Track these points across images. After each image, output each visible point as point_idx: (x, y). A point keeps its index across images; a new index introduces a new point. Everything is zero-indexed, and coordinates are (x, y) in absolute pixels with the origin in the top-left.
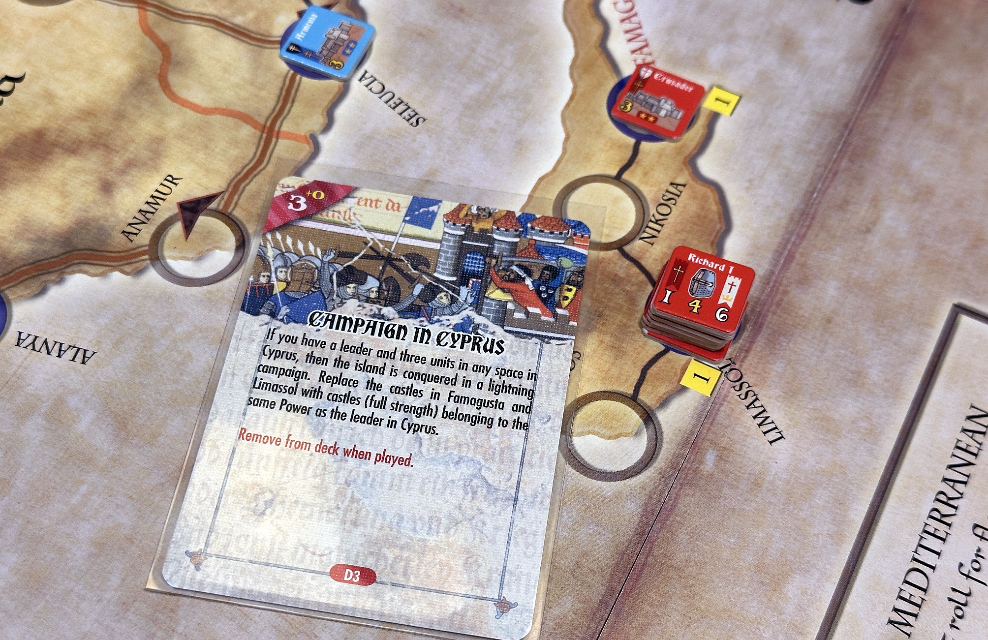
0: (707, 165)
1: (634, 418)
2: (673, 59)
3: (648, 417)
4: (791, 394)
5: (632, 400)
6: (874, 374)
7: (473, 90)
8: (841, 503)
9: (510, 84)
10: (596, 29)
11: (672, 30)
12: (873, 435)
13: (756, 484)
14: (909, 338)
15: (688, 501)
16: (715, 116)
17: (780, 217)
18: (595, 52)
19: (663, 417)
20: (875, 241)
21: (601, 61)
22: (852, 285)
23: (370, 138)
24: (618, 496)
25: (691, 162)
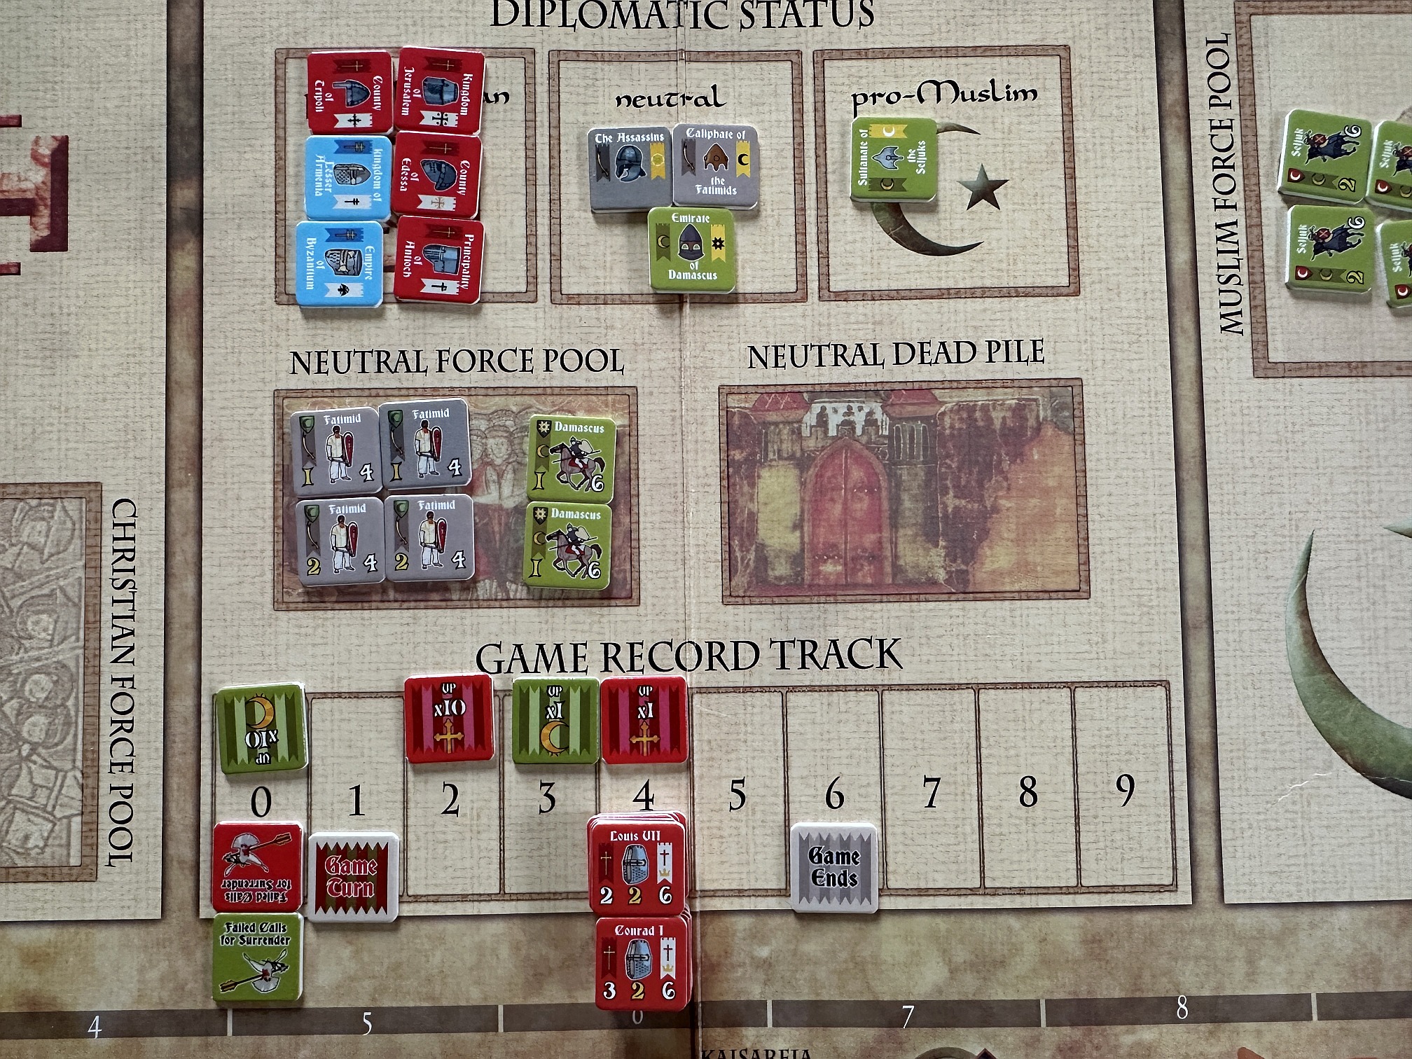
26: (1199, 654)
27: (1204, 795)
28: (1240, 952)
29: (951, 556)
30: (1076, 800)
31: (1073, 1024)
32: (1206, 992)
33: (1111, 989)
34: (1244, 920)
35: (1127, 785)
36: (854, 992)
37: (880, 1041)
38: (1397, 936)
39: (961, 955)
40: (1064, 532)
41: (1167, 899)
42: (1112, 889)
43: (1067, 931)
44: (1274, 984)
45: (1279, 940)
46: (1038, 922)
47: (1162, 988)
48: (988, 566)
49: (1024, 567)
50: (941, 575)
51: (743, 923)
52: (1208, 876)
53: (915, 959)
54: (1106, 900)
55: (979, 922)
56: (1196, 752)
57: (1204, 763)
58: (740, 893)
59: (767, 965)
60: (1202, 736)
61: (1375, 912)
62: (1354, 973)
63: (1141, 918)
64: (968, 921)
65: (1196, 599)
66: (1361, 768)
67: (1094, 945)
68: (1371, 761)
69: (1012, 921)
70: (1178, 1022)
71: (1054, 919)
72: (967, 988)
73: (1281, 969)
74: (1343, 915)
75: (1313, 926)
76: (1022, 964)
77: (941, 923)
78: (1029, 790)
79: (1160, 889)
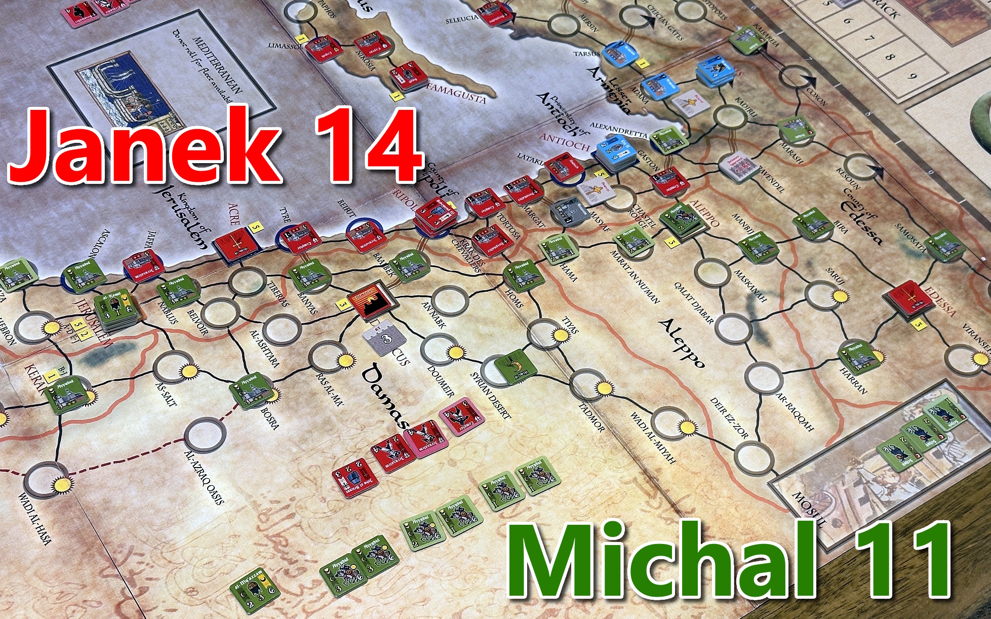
0: (375, 80)
1: (301, 19)
2: (424, 93)
3: (299, 22)
4: (280, 56)
5: (308, 21)
6: (270, 76)
7: (451, 40)
8: (239, 47)
9: (445, 48)
10: (453, 81)
11: (437, 100)
12: (253, 66)
13: (260, 34)
14: (275, 91)
15: (268, 18)
16: (393, 92)
17: (341, 86)
18: (444, 76)
19: (297, 25)
20: (314, 103)
21: (438, 76)
22: (304, 89)
23: (450, 8)
24: (281, 4)
25: (379, 76)
26: (963, 76)
27: (928, 94)
28: (896, 120)
29: (933, 16)
30: (899, 68)
31: (841, 92)
32: (879, 117)
33: (859, 97)
34: (905, 117)
35: (914, 76)
36: (804, 47)
37: (796, 57)
38: (936, 152)
39: (835, 62)
40: (963, 35)
41: (894, 98)
42: (884, 85)
43: (863, 81)
44: (896, 130)
45: (908, 127)
46: (860, 74)
47: (870, 107)
48: (938, 24)
49: (946, 31)
50: (925, 16)
51: (798, 18)
52: (909, 104)
53: (824, 54)
54: (880, 85)
55: (847, 62)
56: (938, 87)
57: (937, 90)
58: (804, 14)
59: (792, 27)
60: (943, 86)
61: (938, 144)
62: (916, 147)
63: (883, 94)
64: (845, 60)
65: (976, 69)
66: (972, 125)
67: (865, 88)
68: (976, 126)
69: (854, 69)
70: (864, 114)
71: (864, 76)
72: (829, 68)
73: (901, 131)
74: (929, 138)
75: (920, 132)
76: (845, 75)
77: (839, 55)
78: (891, 57)
79: (895, 95)
